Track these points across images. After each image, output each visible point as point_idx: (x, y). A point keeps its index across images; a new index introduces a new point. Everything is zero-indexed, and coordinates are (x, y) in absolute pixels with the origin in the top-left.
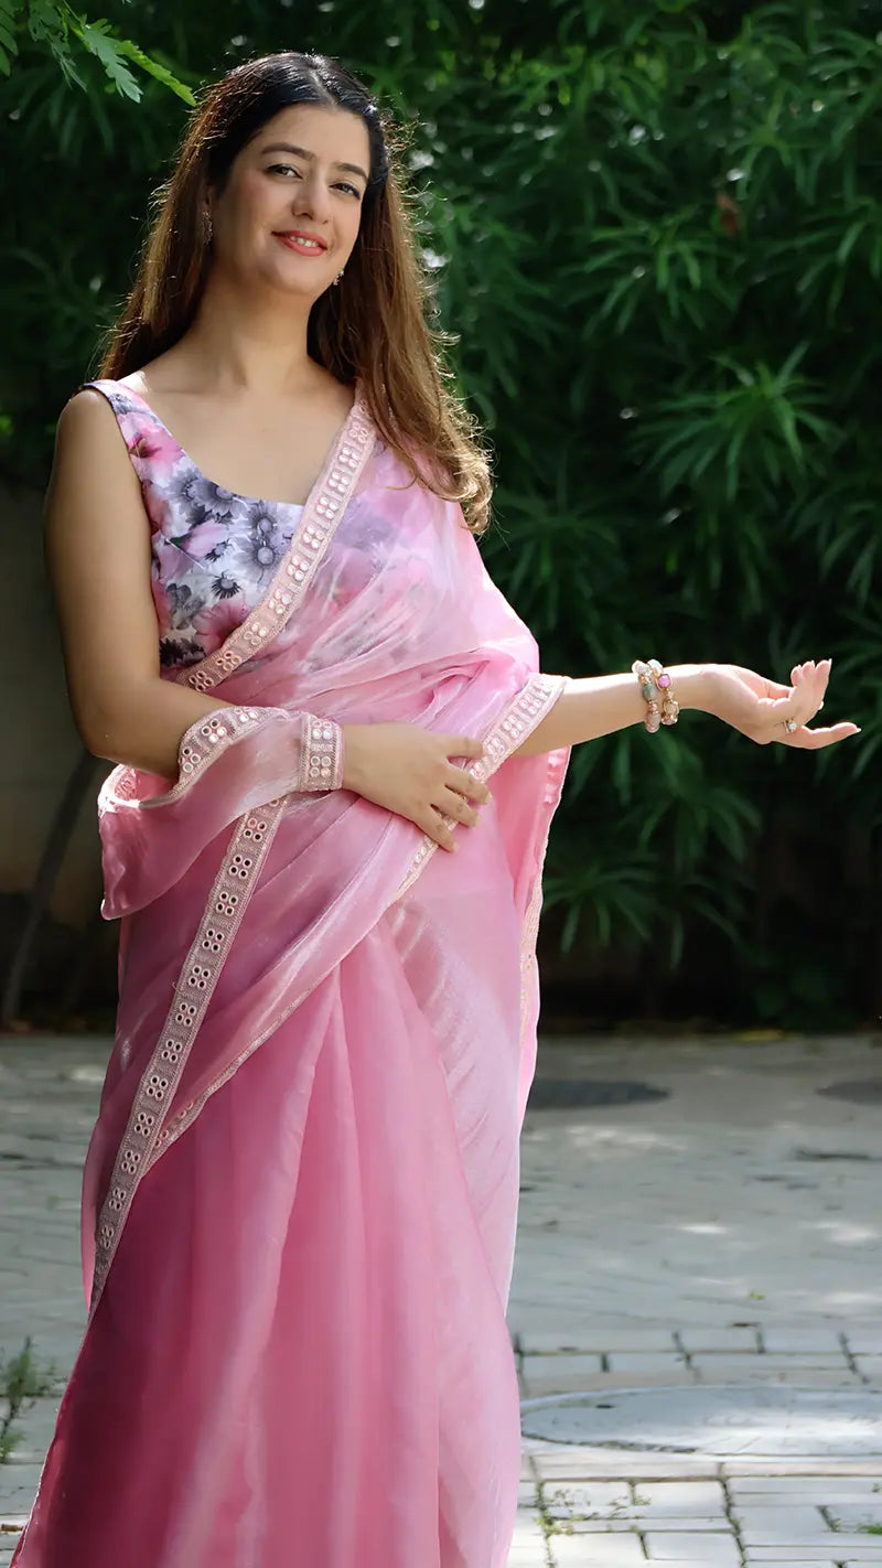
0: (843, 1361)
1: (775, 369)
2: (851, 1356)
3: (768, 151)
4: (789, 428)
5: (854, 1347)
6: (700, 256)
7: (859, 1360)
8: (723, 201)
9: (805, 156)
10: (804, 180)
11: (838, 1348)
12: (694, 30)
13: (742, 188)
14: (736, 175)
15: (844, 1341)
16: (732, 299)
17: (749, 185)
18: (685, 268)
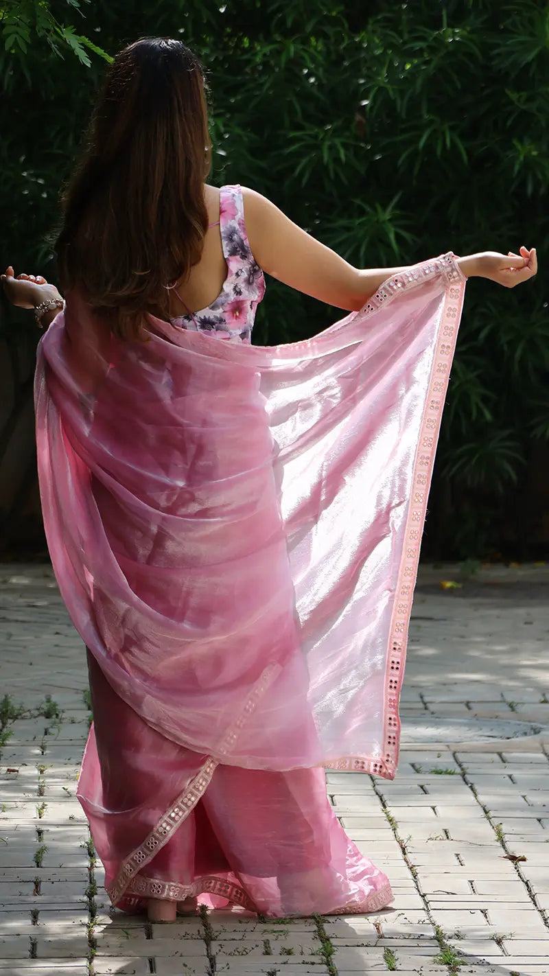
0: (421, 705)
1: (384, 207)
2: (425, 703)
3: (381, 90)
4: (392, 237)
5: (426, 699)
6: (345, 146)
7: (428, 705)
8: (358, 117)
9: (402, 93)
10: (401, 105)
11: (419, 699)
12: (343, 25)
13: (368, 109)
14: (365, 103)
15: (422, 697)
16: (362, 169)
17: (372, 108)
18: (338, 152)
